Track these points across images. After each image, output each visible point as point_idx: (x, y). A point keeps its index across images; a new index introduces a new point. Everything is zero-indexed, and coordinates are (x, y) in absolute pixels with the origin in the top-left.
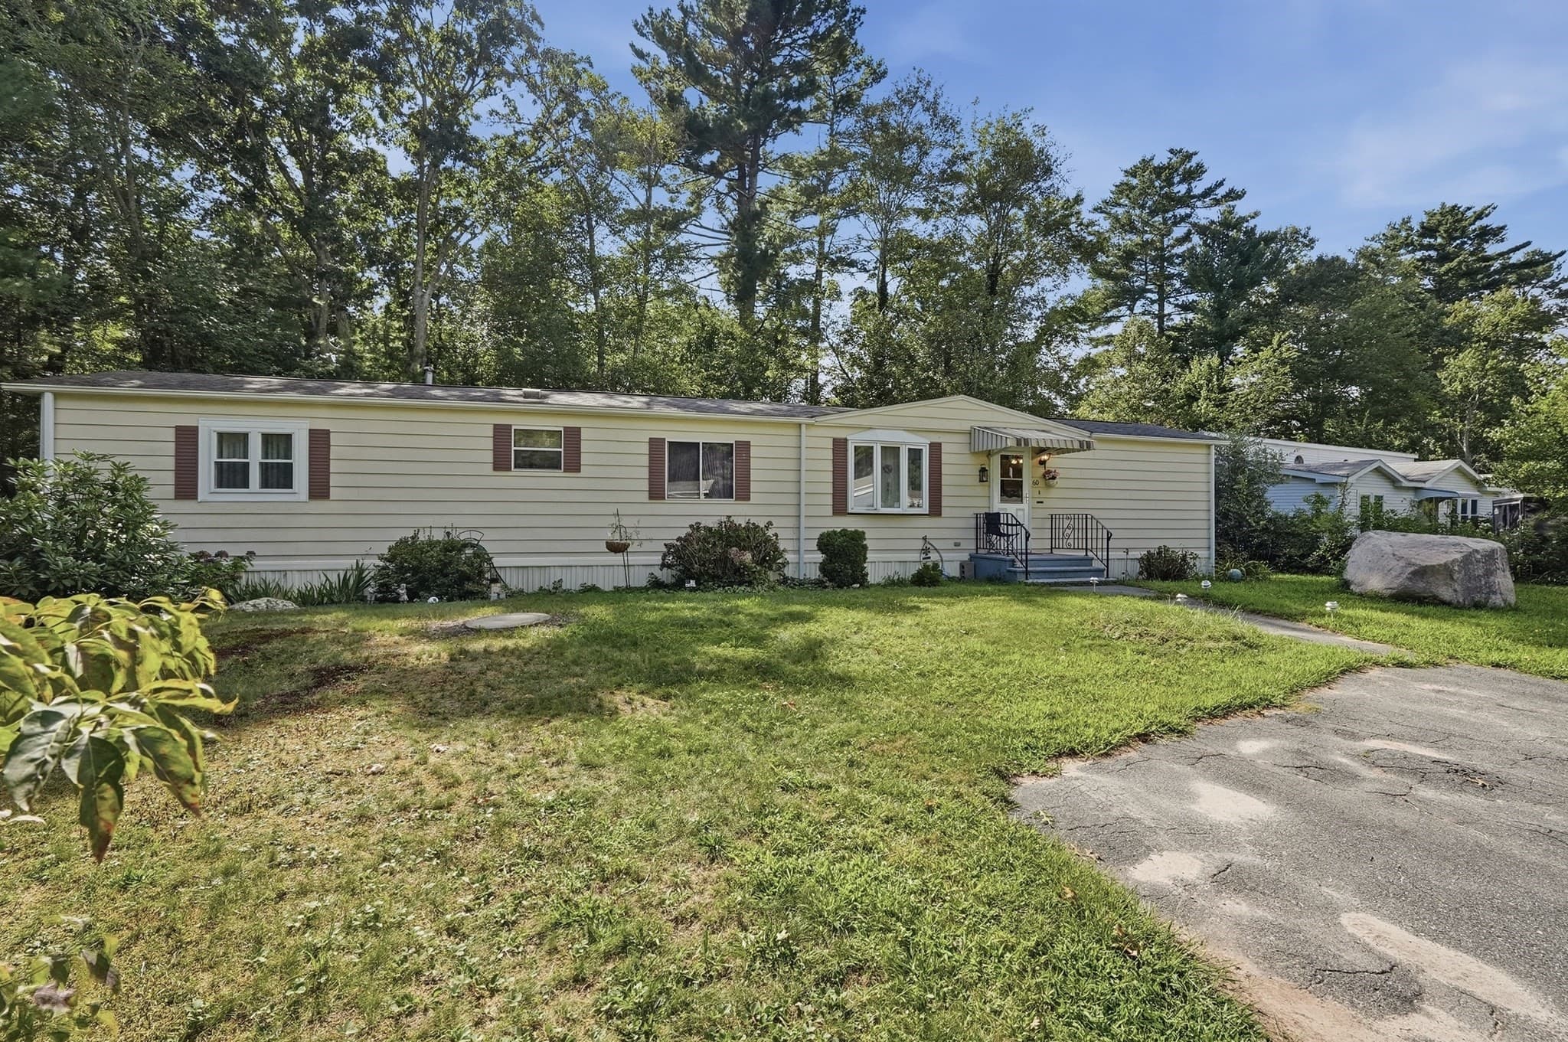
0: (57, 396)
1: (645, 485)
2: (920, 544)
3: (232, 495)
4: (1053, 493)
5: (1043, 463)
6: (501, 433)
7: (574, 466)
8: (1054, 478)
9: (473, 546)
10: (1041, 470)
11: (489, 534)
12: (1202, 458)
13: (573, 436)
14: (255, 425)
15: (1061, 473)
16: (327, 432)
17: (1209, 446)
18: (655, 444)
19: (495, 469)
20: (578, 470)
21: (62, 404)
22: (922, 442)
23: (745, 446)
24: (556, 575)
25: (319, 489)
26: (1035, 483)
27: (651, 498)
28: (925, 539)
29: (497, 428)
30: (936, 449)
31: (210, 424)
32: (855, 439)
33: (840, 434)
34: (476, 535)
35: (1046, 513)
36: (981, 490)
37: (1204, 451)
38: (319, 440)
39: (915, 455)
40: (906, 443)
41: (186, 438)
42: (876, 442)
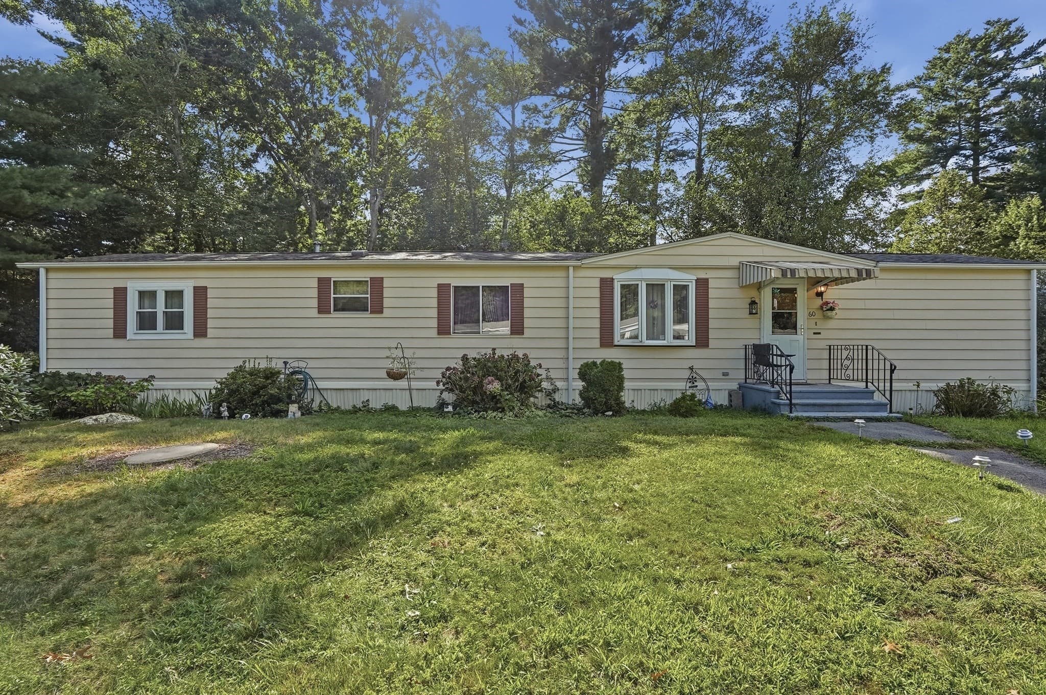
0: (47, 270)
1: (434, 323)
2: (686, 374)
3: (147, 335)
4: (832, 324)
5: (820, 294)
6: (323, 283)
7: (378, 309)
8: (832, 309)
9: (300, 373)
10: (819, 302)
11: (312, 363)
12: (1021, 285)
13: (377, 284)
14: (161, 285)
15: (841, 304)
16: (206, 288)
17: (1029, 271)
18: (442, 289)
19: (319, 312)
20: (382, 312)
21: (52, 275)
22: (689, 278)
23: (519, 288)
24: (365, 396)
25: (200, 331)
26: (811, 315)
27: (439, 334)
28: (691, 369)
29: (320, 280)
30: (702, 285)
31: (134, 287)
32: (620, 278)
33: (606, 274)
34: (302, 364)
35: (824, 344)
36: (751, 322)
37: (1023, 276)
38: (200, 293)
39: (680, 290)
40: (671, 280)
41: (120, 294)
42: (641, 280)
